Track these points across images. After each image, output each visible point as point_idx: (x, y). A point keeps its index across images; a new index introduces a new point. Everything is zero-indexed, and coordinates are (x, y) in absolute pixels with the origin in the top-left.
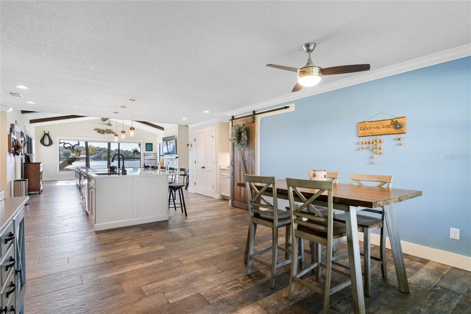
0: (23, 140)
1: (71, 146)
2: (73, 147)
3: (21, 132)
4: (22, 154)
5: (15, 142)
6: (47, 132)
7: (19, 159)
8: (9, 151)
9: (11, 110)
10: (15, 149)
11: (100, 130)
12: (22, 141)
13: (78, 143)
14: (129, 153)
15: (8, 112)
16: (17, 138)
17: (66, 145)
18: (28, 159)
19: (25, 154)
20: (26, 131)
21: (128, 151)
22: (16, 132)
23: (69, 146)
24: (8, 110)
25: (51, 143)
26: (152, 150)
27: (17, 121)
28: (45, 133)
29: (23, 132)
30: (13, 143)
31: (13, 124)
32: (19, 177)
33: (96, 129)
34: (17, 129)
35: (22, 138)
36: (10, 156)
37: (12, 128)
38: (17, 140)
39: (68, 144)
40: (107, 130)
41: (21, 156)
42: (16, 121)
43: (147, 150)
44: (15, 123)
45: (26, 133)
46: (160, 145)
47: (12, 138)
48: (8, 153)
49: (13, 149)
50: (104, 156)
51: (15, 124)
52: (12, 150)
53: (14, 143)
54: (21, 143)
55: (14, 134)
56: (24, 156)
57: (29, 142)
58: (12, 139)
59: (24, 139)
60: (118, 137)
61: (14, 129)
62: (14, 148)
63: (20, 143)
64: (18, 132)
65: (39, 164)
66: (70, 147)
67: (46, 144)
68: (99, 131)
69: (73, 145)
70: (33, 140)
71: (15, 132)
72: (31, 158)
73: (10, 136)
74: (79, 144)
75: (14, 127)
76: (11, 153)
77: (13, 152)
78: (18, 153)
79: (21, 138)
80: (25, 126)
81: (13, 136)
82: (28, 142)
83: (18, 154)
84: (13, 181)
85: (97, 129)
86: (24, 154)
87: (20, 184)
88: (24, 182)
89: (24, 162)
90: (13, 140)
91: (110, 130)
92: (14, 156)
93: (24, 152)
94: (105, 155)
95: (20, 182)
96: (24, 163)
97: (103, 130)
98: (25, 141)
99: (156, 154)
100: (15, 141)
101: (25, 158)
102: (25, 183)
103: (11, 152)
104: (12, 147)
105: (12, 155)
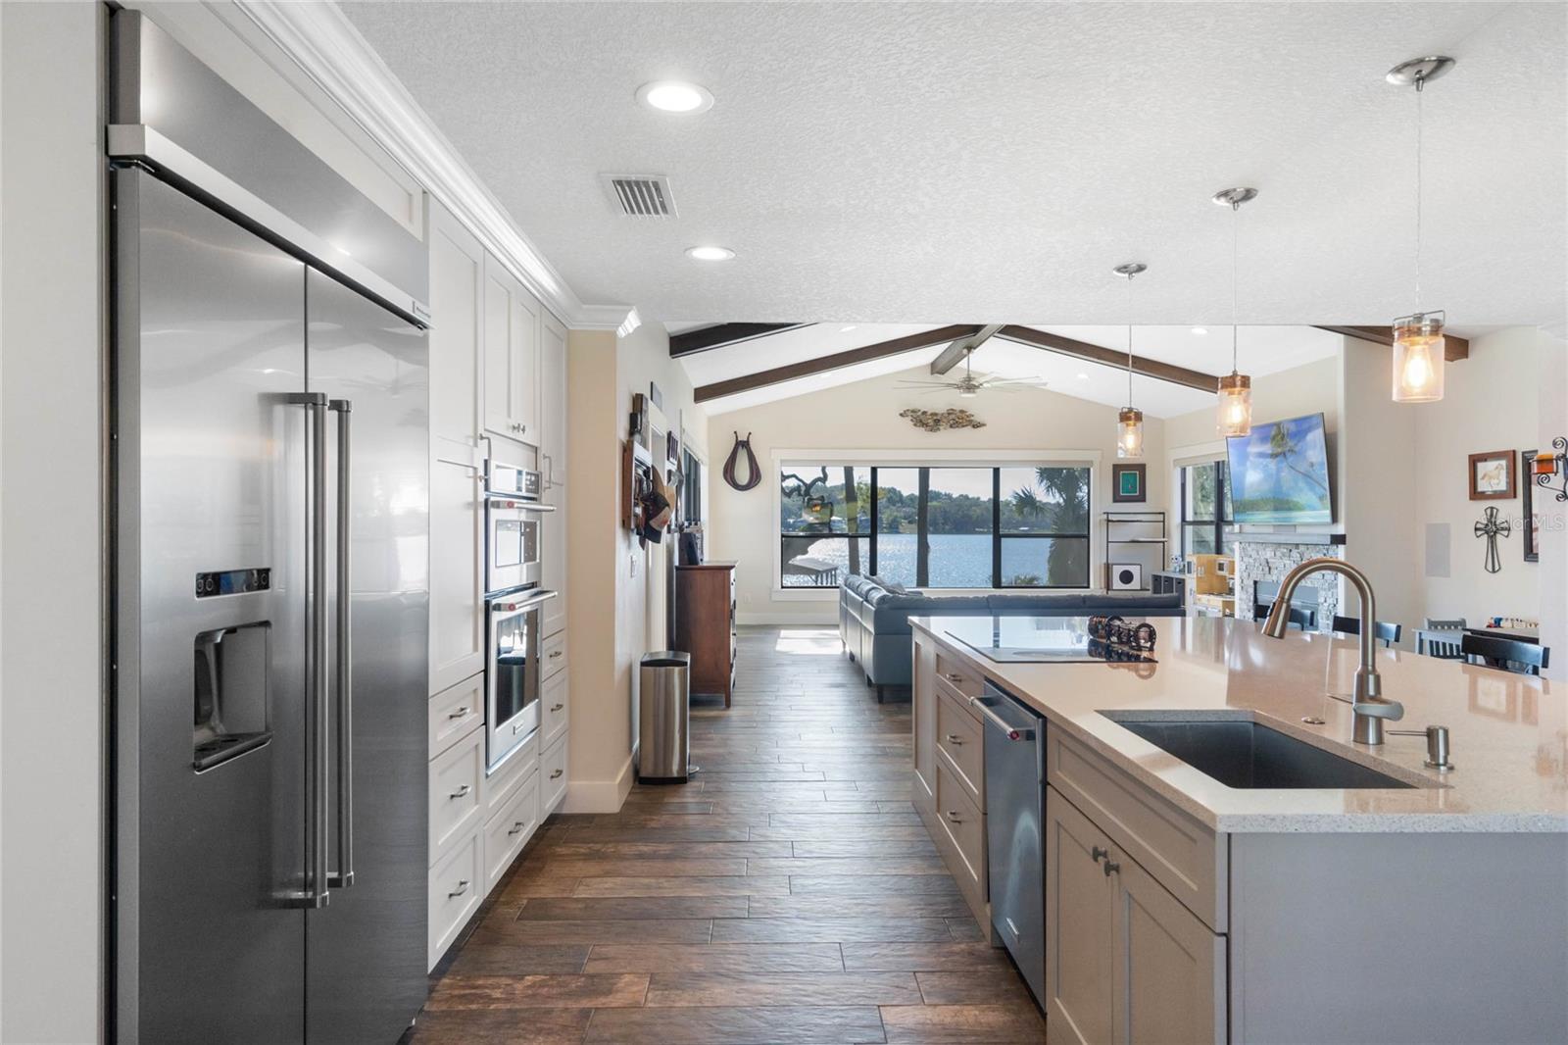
0: (674, 468)
1: (801, 484)
2: (808, 487)
3: (670, 434)
4: (669, 531)
5: (648, 478)
6: (743, 437)
7: (660, 554)
8: (624, 521)
9: (631, 322)
10: (645, 510)
11: (924, 413)
12: (670, 472)
13: (822, 476)
14: (971, 506)
15: (621, 332)
16: (653, 461)
17: (787, 481)
18: (689, 547)
19: (681, 528)
20: (683, 431)
21: (967, 497)
22: (653, 436)
23: (796, 485)
24: (621, 323)
25: (755, 476)
26: (1142, 498)
27: (655, 383)
28: (739, 439)
29: (676, 435)
30: (640, 482)
31: (642, 395)
32: (660, 647)
33: (909, 413)
34: (656, 420)
35: (671, 459)
36: (629, 546)
37: (636, 415)
38: (653, 466)
39: (794, 479)
40: (951, 412)
41: (669, 536)
42: (652, 383)
43: (1117, 499)
44: (647, 394)
45: (684, 438)
46: (1184, 470)
47: (634, 462)
48: (619, 532)
49: (639, 510)
50: (891, 518)
51: (649, 397)
52: (636, 515)
53: (645, 485)
54: (669, 480)
55: (644, 444)
56: (677, 536)
57: (692, 477)
58: (637, 466)
59: (676, 463)
60: (1139, 424)
61: (644, 420)
62: (642, 505)
63: (665, 483)
64: (658, 436)
65: (726, 572)
66: (798, 488)
67: (740, 483)
68: (921, 421)
69: (808, 482)
70: (702, 467)
71: (647, 432)
72: (699, 541)
73: (627, 450)
74: (824, 479)
75: (644, 407)
76: (633, 530)
77: (637, 527)
78: (657, 529)
79: (668, 459)
80: (681, 411)
81: (639, 452)
82: (688, 476)
83: (655, 536)
84: (639, 663)
85: (913, 411)
86: (676, 525)
87: (663, 676)
88: (677, 669)
89: (677, 563)
90: (640, 472)
91: (962, 411)
92: (642, 544)
93: (677, 519)
94: (891, 515)
95: (663, 669)
96: (677, 568)
97: (936, 414)
98: (680, 472)
99: (1161, 517)
100: (646, 473)
101: (680, 541)
102: (680, 672)
103: (633, 526)
104: (636, 505)
105: (636, 539)
